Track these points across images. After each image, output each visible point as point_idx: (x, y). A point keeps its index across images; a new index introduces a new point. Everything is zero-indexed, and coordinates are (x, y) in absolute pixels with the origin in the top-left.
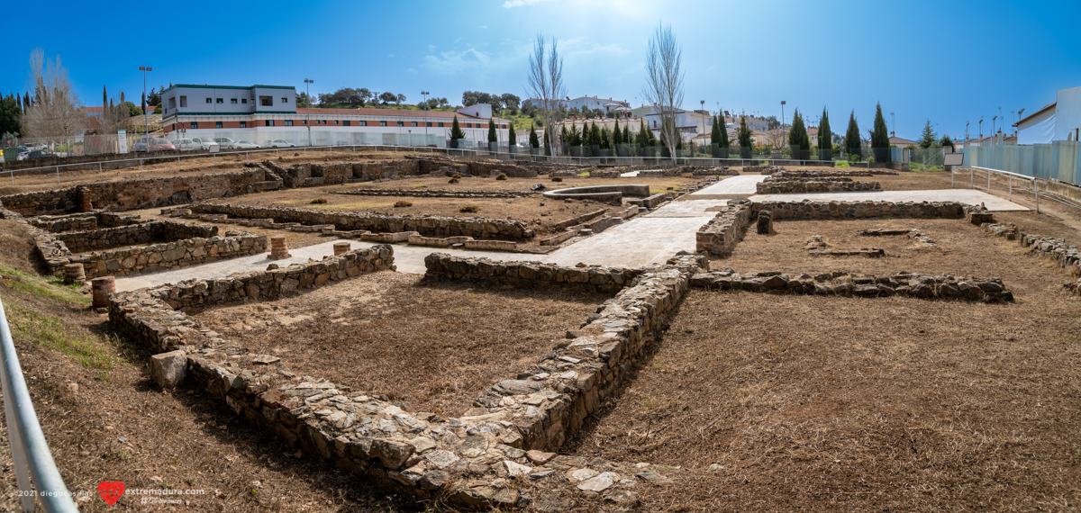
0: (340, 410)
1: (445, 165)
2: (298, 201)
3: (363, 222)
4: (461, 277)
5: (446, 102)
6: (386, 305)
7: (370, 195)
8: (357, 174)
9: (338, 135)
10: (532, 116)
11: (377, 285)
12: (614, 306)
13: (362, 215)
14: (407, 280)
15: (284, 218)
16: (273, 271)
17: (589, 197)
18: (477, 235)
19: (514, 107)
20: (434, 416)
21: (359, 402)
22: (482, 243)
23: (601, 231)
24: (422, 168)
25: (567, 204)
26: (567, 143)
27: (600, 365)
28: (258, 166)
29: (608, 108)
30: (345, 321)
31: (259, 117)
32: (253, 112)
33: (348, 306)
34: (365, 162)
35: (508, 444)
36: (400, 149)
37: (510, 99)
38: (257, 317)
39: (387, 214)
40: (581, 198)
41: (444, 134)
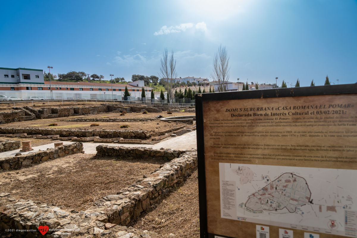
0: (32, 211)
1: (120, 108)
2: (42, 125)
3: (74, 133)
4: (112, 155)
5: (124, 80)
6: (74, 168)
7: (81, 121)
8: (76, 112)
9: (66, 95)
10: (164, 86)
11: (73, 160)
12: (167, 166)
13: (73, 130)
14: (87, 157)
15: (32, 133)
16: (18, 156)
17: (178, 121)
18: (125, 137)
19: (156, 82)
20: (74, 210)
21: (42, 207)
22: (127, 140)
23: (181, 135)
24: (109, 109)
25: (168, 124)
26: (177, 98)
27: (151, 189)
28: (21, 109)
29: (199, 82)
30: (53, 176)
31: (22, 85)
32: (18, 82)
33: (56, 169)
34: (81, 107)
35: (100, 221)
36: (99, 101)
37: (154, 78)
38: (7, 178)
39: (85, 129)
40: (175, 121)
41: (121, 94)
